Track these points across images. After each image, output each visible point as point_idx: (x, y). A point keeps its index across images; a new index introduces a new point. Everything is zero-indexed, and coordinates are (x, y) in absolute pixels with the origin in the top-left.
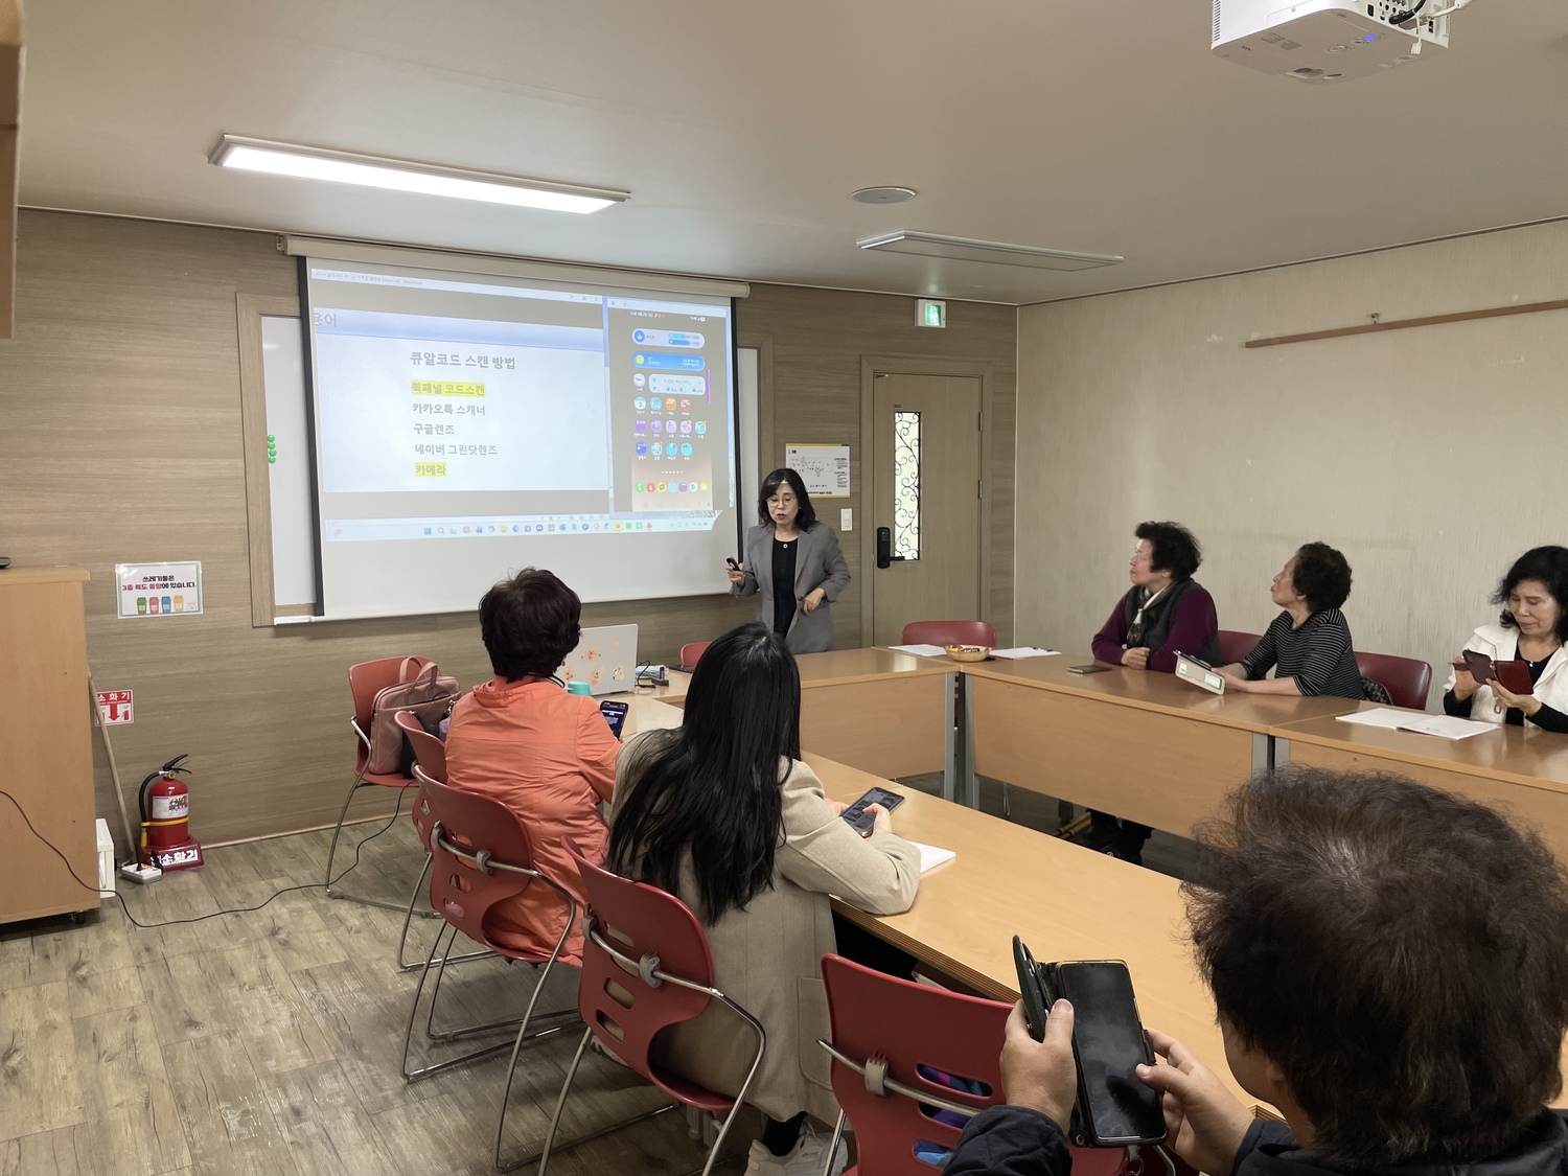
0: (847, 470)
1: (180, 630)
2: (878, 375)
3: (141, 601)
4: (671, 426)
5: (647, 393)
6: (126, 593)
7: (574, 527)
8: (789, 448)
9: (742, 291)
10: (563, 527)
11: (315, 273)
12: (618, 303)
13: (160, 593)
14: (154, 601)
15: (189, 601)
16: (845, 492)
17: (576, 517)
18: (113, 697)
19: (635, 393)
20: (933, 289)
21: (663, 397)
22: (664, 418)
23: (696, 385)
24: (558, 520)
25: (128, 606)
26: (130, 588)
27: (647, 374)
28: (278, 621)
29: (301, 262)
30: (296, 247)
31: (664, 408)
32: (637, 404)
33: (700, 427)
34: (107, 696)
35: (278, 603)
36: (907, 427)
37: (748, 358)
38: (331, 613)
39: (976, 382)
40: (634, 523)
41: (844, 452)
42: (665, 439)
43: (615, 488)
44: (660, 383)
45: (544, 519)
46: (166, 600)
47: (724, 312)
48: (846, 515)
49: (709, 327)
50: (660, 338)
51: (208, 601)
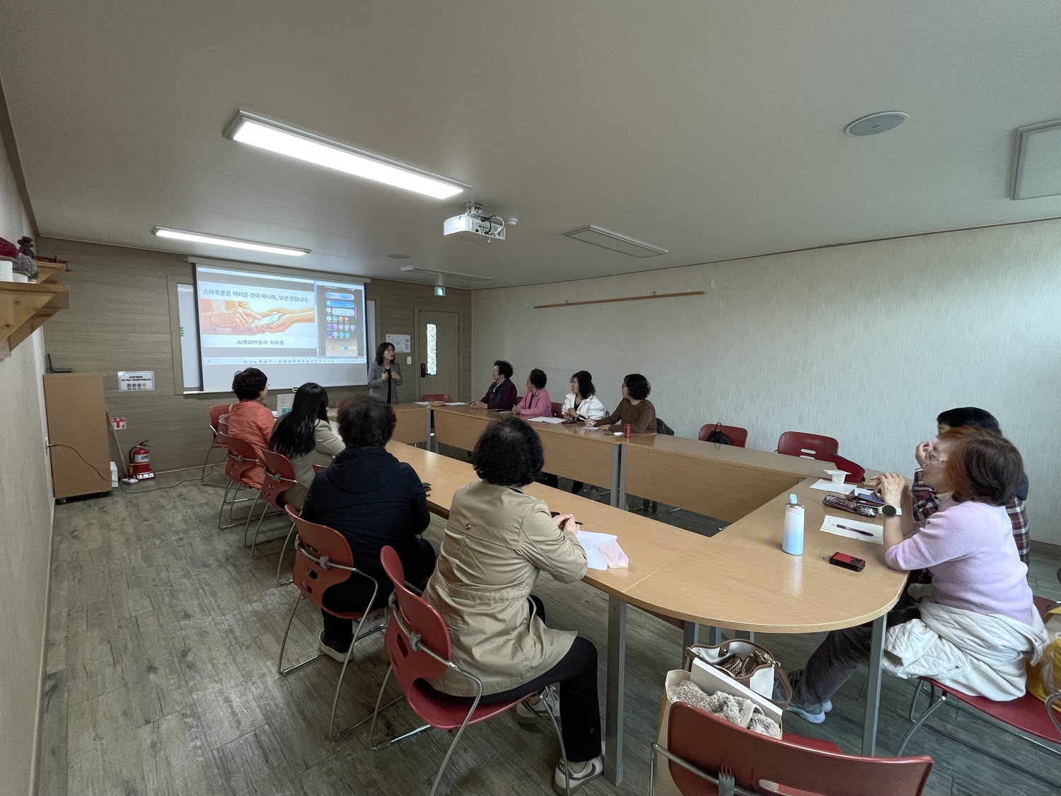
0: (409, 343)
1: (146, 396)
2: (420, 311)
3: (129, 385)
4: (341, 327)
5: (332, 315)
6: (122, 382)
7: (303, 361)
8: (387, 335)
9: (368, 281)
10: (299, 361)
11: (199, 269)
12: (321, 283)
13: (137, 383)
14: (134, 385)
15: (149, 385)
16: (409, 351)
17: (304, 358)
18: (118, 419)
19: (326, 314)
20: (440, 283)
21: (338, 316)
22: (338, 323)
23: (351, 313)
24: (297, 358)
25: (123, 387)
26: (124, 380)
27: (332, 308)
28: (185, 393)
29: (194, 266)
30: (191, 260)
31: (338, 321)
32: (328, 318)
33: (353, 327)
34: (115, 419)
35: (185, 386)
36: (431, 330)
37: (372, 304)
38: (206, 391)
39: (457, 315)
40: (326, 360)
41: (408, 337)
42: (338, 330)
43: (320, 348)
44: (336, 312)
45: (291, 358)
46: (139, 385)
47: (362, 288)
48: (409, 359)
49: (357, 293)
50: (337, 296)
51: (156, 385)
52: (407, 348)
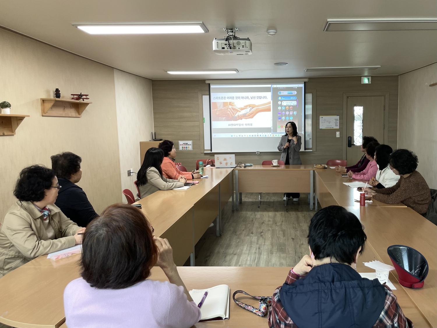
0: (338, 122)
1: (188, 153)
2: (348, 97)
3: (183, 147)
4: (287, 113)
5: (281, 106)
6: (180, 146)
7: (263, 135)
8: (320, 117)
9: (306, 80)
10: (260, 136)
11: (212, 86)
12: (275, 86)
14: (185, 147)
15: (190, 148)
16: (338, 127)
17: (264, 133)
19: (278, 105)
20: (366, 74)
21: (285, 106)
22: (286, 111)
23: (294, 103)
24: (259, 134)
25: (181, 148)
27: (281, 101)
28: (205, 152)
29: (209, 84)
31: (285, 109)
32: (279, 108)
33: (295, 113)
35: (205, 149)
36: (358, 111)
37: (309, 97)
38: (213, 152)
39: (383, 97)
40: (277, 135)
41: (338, 117)
42: (286, 116)
43: (273, 127)
44: (285, 103)
45: (256, 134)
46: (187, 147)
47: (302, 85)
48: (338, 134)
49: (298, 89)
50: (286, 93)
51: (193, 148)
52: (336, 125)
